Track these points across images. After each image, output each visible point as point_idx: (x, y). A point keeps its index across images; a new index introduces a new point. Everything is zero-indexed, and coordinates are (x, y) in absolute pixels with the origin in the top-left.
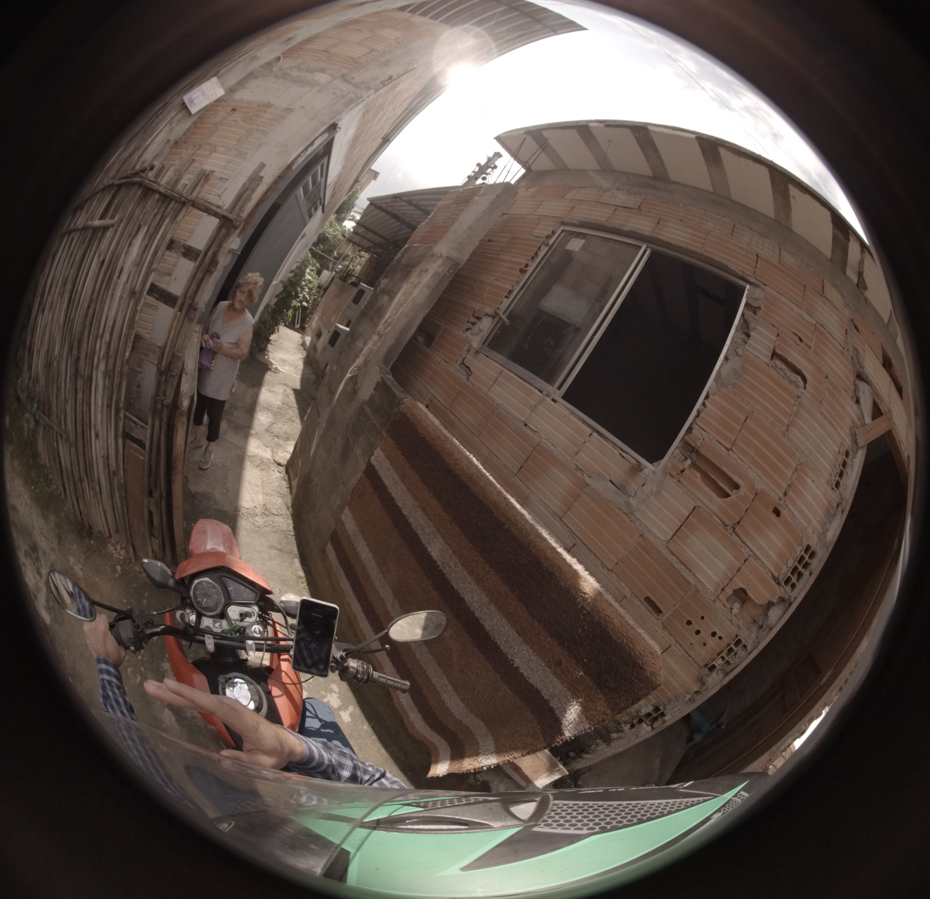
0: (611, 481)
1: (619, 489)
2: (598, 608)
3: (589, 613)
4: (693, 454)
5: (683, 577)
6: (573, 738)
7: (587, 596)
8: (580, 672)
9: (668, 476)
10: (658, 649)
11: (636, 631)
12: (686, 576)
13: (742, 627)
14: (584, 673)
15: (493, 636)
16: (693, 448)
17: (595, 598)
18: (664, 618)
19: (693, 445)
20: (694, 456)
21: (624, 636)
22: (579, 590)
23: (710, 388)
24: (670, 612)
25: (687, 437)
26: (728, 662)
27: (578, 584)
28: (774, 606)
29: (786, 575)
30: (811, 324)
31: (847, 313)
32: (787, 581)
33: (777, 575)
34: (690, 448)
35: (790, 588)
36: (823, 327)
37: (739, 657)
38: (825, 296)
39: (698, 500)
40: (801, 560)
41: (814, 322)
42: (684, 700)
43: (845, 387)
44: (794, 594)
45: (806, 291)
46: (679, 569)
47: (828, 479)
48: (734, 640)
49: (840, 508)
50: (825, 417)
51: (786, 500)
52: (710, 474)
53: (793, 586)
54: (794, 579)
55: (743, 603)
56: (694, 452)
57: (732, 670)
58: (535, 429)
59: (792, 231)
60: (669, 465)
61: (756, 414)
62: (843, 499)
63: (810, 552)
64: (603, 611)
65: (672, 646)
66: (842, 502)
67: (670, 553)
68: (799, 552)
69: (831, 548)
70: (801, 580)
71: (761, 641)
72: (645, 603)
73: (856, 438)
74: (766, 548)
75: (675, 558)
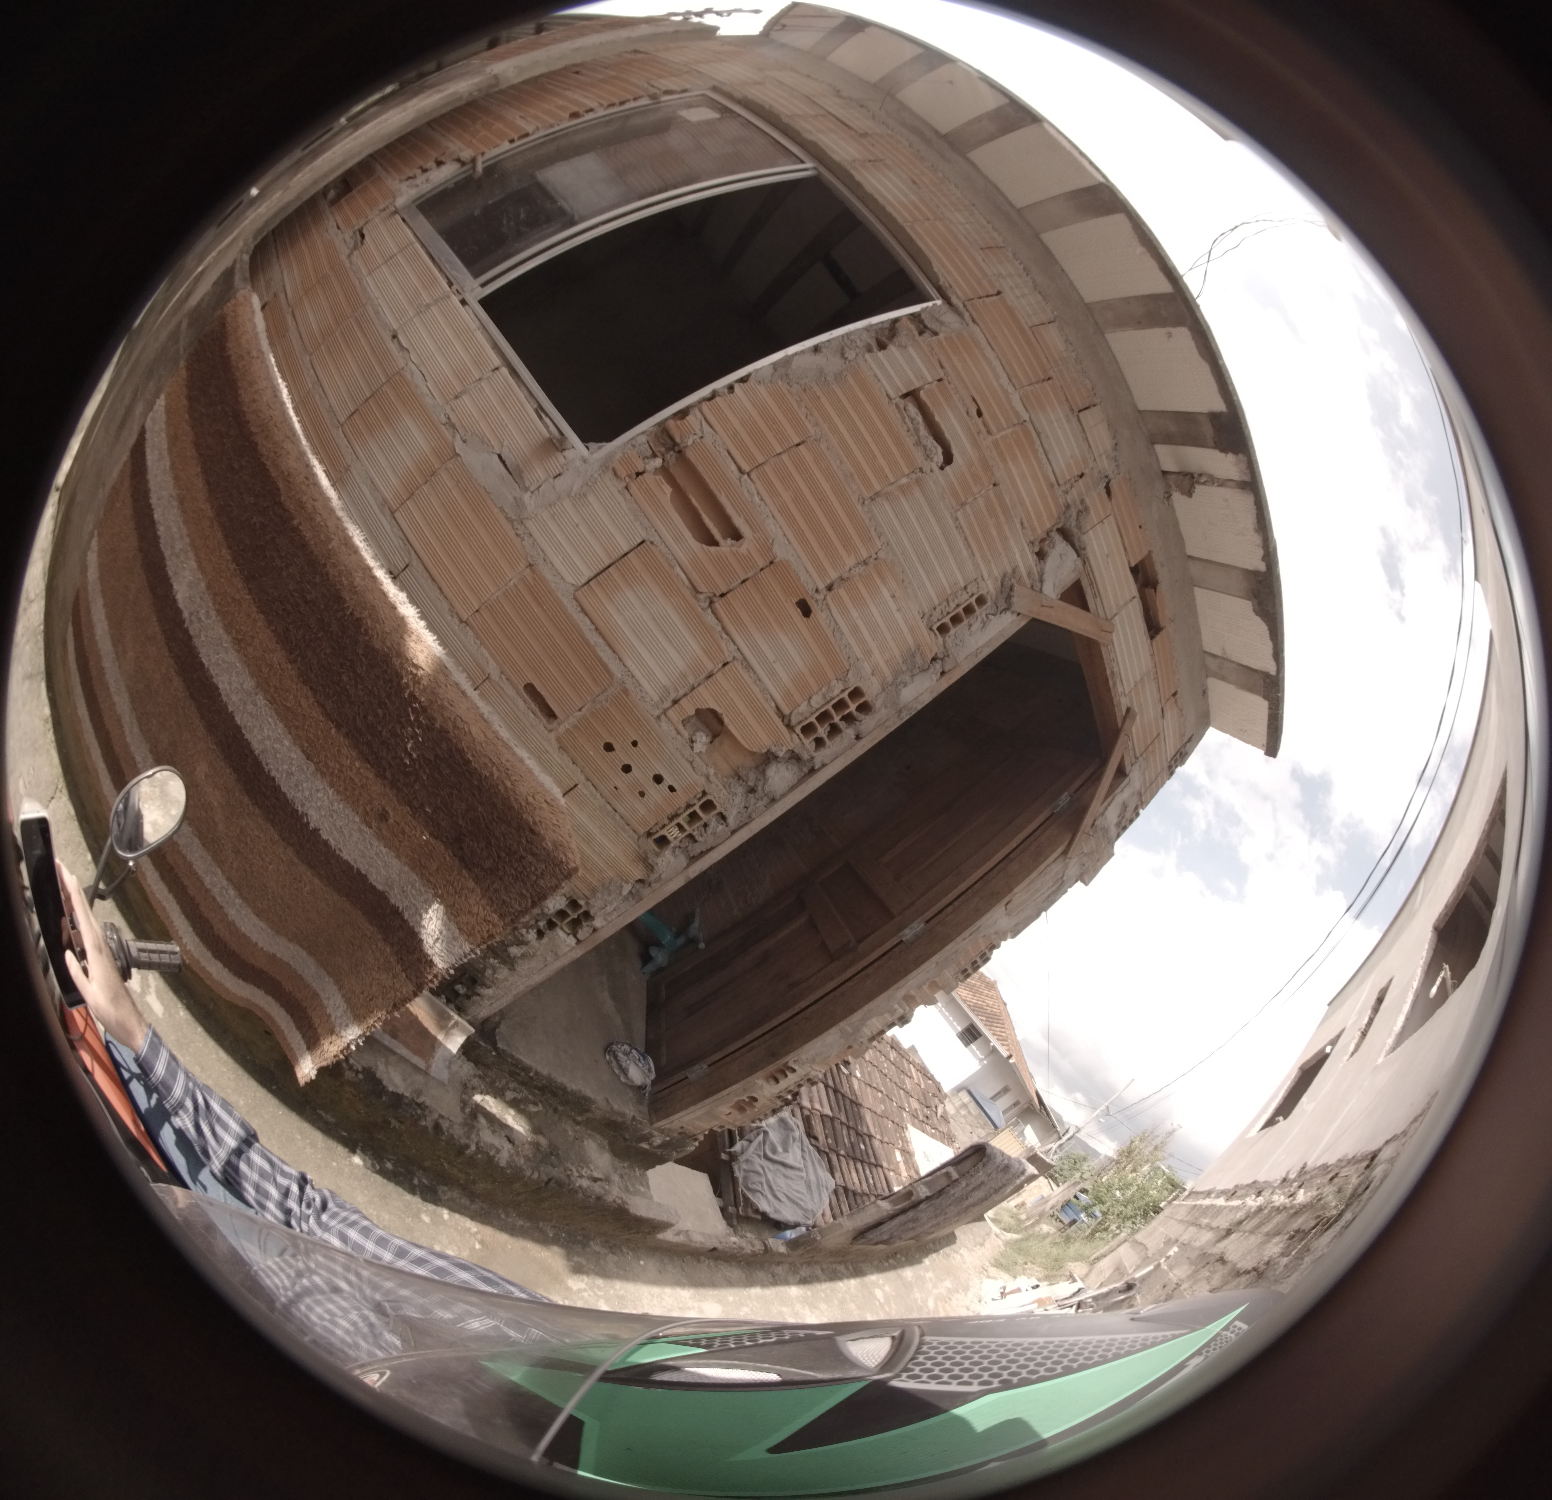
0: (500, 457)
1: (511, 474)
2: (442, 700)
3: (424, 710)
5: (600, 660)
6: (452, 972)
7: (420, 673)
8: (423, 833)
9: (610, 474)
10: (557, 792)
11: (515, 754)
12: (605, 659)
13: (713, 778)
14: (430, 835)
16: (675, 444)
17: (435, 676)
18: (561, 731)
19: (678, 440)
20: (671, 457)
21: (494, 764)
22: (407, 659)
23: (757, 371)
24: (571, 722)
25: (671, 423)
26: (691, 836)
28: (778, 762)
29: (806, 719)
30: (1017, 414)
31: (1106, 465)
32: (808, 729)
33: (786, 711)
34: (669, 441)
35: (814, 744)
36: (1039, 434)
37: (714, 834)
38: (1078, 417)
39: (653, 530)
40: (840, 705)
41: (1026, 417)
42: (621, 894)
43: (1025, 521)
44: (821, 756)
45: (1046, 384)
46: (592, 642)
47: (927, 611)
48: (700, 800)
49: (938, 666)
50: (959, 528)
51: (829, 598)
52: (691, 497)
53: (820, 743)
54: (822, 731)
55: (715, 736)
56: (675, 452)
57: (703, 854)
58: (405, 346)
59: (1103, 334)
60: (619, 456)
61: (824, 446)
62: (948, 656)
63: (862, 701)
64: (450, 707)
65: (579, 786)
66: (947, 659)
67: (579, 609)
68: (837, 692)
69: (906, 717)
70: (838, 739)
71: (754, 816)
72: (525, 695)
73: (1012, 594)
74: (771, 657)
75: (589, 622)
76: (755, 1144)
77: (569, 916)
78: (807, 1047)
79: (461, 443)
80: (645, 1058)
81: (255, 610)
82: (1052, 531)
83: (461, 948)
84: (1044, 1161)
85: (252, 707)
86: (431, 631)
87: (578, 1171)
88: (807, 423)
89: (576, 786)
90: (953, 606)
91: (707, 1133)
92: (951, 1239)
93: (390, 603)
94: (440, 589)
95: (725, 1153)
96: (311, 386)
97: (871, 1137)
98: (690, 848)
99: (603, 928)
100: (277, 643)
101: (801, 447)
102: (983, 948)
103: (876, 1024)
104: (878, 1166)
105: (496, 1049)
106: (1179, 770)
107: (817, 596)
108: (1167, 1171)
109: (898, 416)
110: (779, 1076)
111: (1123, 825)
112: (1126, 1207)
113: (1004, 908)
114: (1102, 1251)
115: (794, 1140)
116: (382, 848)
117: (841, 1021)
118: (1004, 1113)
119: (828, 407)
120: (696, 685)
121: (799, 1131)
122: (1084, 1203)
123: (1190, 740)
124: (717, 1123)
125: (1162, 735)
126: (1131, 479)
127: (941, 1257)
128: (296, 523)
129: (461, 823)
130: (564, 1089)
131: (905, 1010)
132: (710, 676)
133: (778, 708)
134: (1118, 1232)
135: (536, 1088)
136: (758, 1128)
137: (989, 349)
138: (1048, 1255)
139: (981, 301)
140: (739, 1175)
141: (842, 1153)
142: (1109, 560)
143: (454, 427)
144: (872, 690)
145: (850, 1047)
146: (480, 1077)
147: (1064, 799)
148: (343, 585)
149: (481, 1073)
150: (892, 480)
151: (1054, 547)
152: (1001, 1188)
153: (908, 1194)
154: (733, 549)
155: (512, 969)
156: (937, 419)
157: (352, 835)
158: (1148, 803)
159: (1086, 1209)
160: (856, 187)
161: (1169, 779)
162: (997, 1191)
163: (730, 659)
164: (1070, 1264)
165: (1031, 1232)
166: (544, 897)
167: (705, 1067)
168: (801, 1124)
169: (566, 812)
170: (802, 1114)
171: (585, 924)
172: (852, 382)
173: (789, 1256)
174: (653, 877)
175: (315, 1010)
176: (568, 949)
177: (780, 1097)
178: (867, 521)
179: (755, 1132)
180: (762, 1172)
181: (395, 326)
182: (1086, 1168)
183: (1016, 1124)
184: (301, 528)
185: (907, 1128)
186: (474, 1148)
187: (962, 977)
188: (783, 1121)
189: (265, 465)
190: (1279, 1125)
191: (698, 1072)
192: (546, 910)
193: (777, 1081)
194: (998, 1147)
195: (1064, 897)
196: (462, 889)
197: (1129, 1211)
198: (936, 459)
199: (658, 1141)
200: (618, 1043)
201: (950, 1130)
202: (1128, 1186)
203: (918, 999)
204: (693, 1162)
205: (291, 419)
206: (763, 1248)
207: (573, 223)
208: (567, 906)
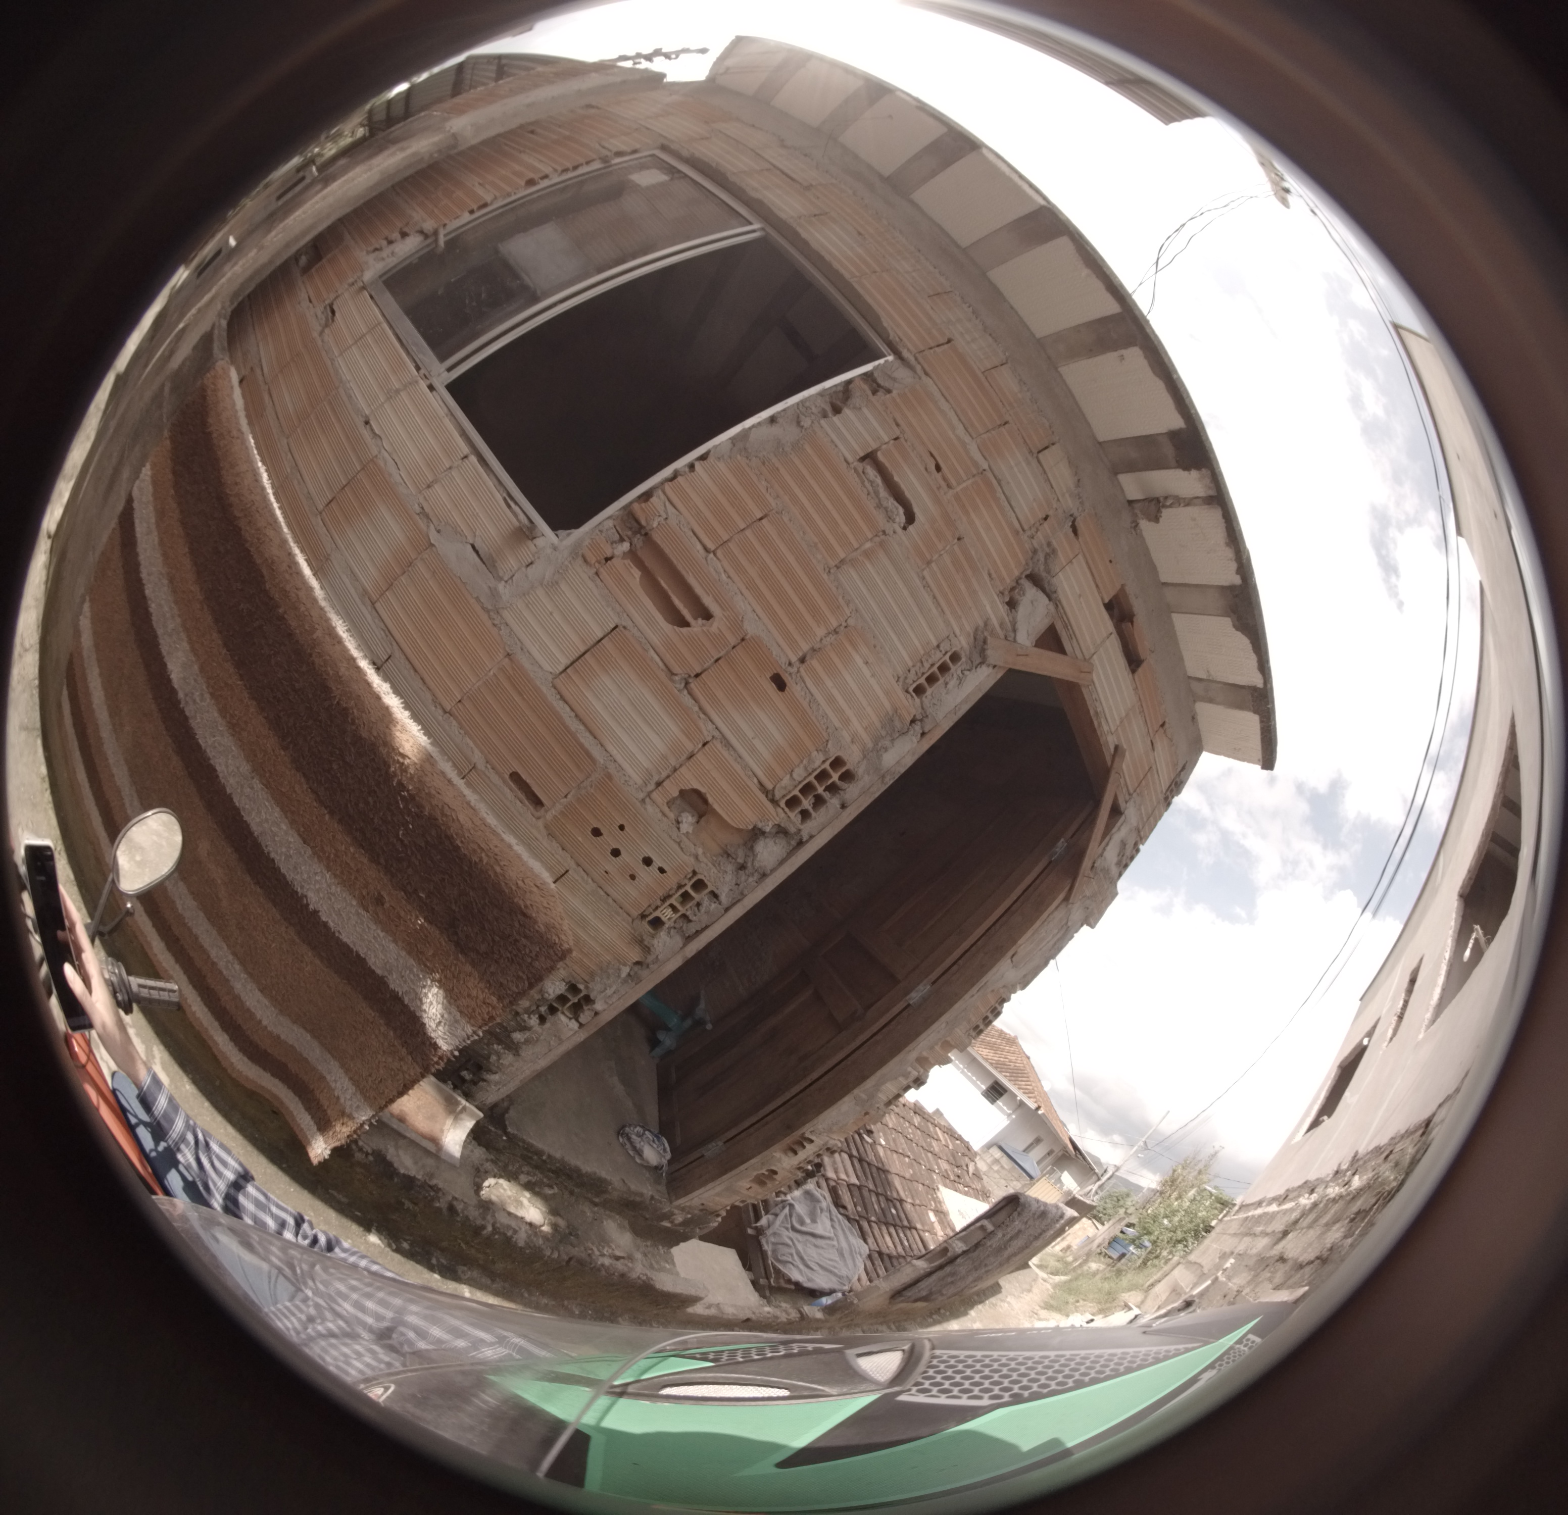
0: (473, 547)
1: (484, 563)
2: (429, 787)
3: (412, 797)
4: (638, 536)
5: (582, 746)
6: (456, 1053)
7: (407, 761)
8: (417, 918)
9: (580, 560)
10: (547, 877)
11: (502, 840)
12: (587, 745)
13: (701, 858)
14: (425, 919)
15: (266, 846)
16: (641, 527)
17: (421, 766)
18: (549, 816)
19: (643, 523)
20: (638, 540)
21: (482, 849)
22: (394, 749)
23: (715, 447)
24: (559, 807)
25: (636, 506)
26: (684, 916)
27: (391, 734)
28: (766, 838)
29: (790, 792)
30: (976, 464)
31: (1070, 504)
32: (792, 803)
33: (769, 786)
34: (635, 525)
35: (800, 816)
36: (999, 482)
37: (707, 912)
38: (1037, 458)
39: (625, 615)
40: (822, 776)
41: (985, 466)
42: (619, 976)
43: (992, 572)
44: (807, 828)
45: (1003, 429)
46: (573, 729)
47: (901, 673)
48: (690, 879)
49: (917, 727)
50: (926, 586)
51: (802, 669)
52: (659, 579)
53: (805, 815)
54: (807, 803)
55: (700, 816)
56: (641, 535)
57: (698, 933)
58: (377, 432)
59: (1056, 369)
60: (587, 542)
61: (786, 519)
62: (927, 716)
63: (844, 770)
64: (437, 795)
65: (570, 872)
66: (925, 719)
67: (558, 697)
68: (818, 763)
69: (889, 781)
70: (823, 810)
71: (746, 892)
72: (511, 784)
73: (986, 647)
74: (750, 734)
75: (568, 709)
76: (781, 1217)
77: (569, 1000)
78: (822, 1117)
79: (435, 533)
80: (658, 1138)
81: (247, 696)
82: (1020, 578)
83: (463, 1030)
84: (1084, 1203)
85: (249, 790)
86: (415, 721)
87: (599, 1250)
88: (767, 496)
89: (567, 871)
90: (927, 665)
91: (728, 1208)
92: (996, 1289)
93: (375, 693)
94: (422, 679)
95: (751, 1228)
96: (289, 470)
97: (901, 1201)
98: (684, 928)
99: (604, 1010)
100: (269, 729)
101: (764, 521)
102: (993, 1002)
103: (890, 1088)
104: (911, 1227)
105: (506, 1133)
106: (1177, 800)
107: (790, 669)
108: (1214, 1191)
109: (857, 479)
110: (796, 1147)
111: (1124, 862)
112: (1174, 1232)
113: (1009, 961)
114: (1155, 1277)
115: (822, 1210)
116: (379, 931)
117: (854, 1088)
118: (1039, 1163)
119: (788, 478)
120: (678, 766)
121: (826, 1201)
122: (1131, 1236)
123: (1183, 768)
124: (738, 1198)
125: (1154, 767)
126: (1096, 514)
127: (987, 1307)
128: (281, 611)
129: (454, 908)
130: (578, 1170)
131: (919, 1072)
132: (691, 756)
133: (760, 783)
134: (1170, 1257)
135: (550, 1170)
136: (783, 1201)
137: (943, 400)
138: (1100, 1290)
139: (932, 351)
140: (768, 1248)
141: (873, 1219)
142: (1082, 599)
143: (427, 516)
144: (853, 758)
145: (866, 1114)
146: (492, 1161)
147: (1061, 845)
148: (328, 674)
149: (493, 1157)
150: (856, 545)
151: (1024, 594)
152: (1040, 1234)
153: (944, 1250)
154: (704, 629)
155: (517, 1054)
156: (896, 478)
157: (349, 918)
158: (1147, 837)
159: (1133, 1241)
160: (804, 246)
161: (1166, 810)
162: (1036, 1238)
163: (709, 738)
164: (1123, 1295)
165: (1079, 1272)
166: (540, 979)
167: (720, 1143)
168: (827, 1195)
169: (557, 896)
170: (828, 1185)
171: (585, 1008)
172: (809, 450)
173: (826, 1321)
174: (650, 959)
175: (322, 1091)
176: (571, 1033)
177: (799, 1168)
178: (834, 589)
179: (780, 1206)
180: (791, 1243)
181: (367, 412)
182: (1129, 1203)
183: (1052, 1172)
184: (286, 616)
185: (938, 1189)
186: (490, 1228)
187: (974, 1034)
188: (808, 1193)
189: (249, 551)
190: (1323, 1125)
191: (714, 1148)
192: (546, 995)
193: (796, 1153)
194: (1034, 1196)
195: (1070, 942)
196: (460, 973)
197: (1179, 1235)
198: (897, 520)
199: (679, 1219)
200: (630, 1125)
201: (983, 1187)
202: (1174, 1212)
203: (930, 1059)
204: (717, 1238)
205: (272, 504)
206: (799, 1315)
207: (535, 299)
208: (567, 990)
